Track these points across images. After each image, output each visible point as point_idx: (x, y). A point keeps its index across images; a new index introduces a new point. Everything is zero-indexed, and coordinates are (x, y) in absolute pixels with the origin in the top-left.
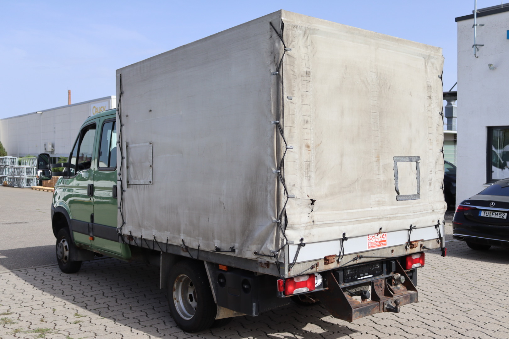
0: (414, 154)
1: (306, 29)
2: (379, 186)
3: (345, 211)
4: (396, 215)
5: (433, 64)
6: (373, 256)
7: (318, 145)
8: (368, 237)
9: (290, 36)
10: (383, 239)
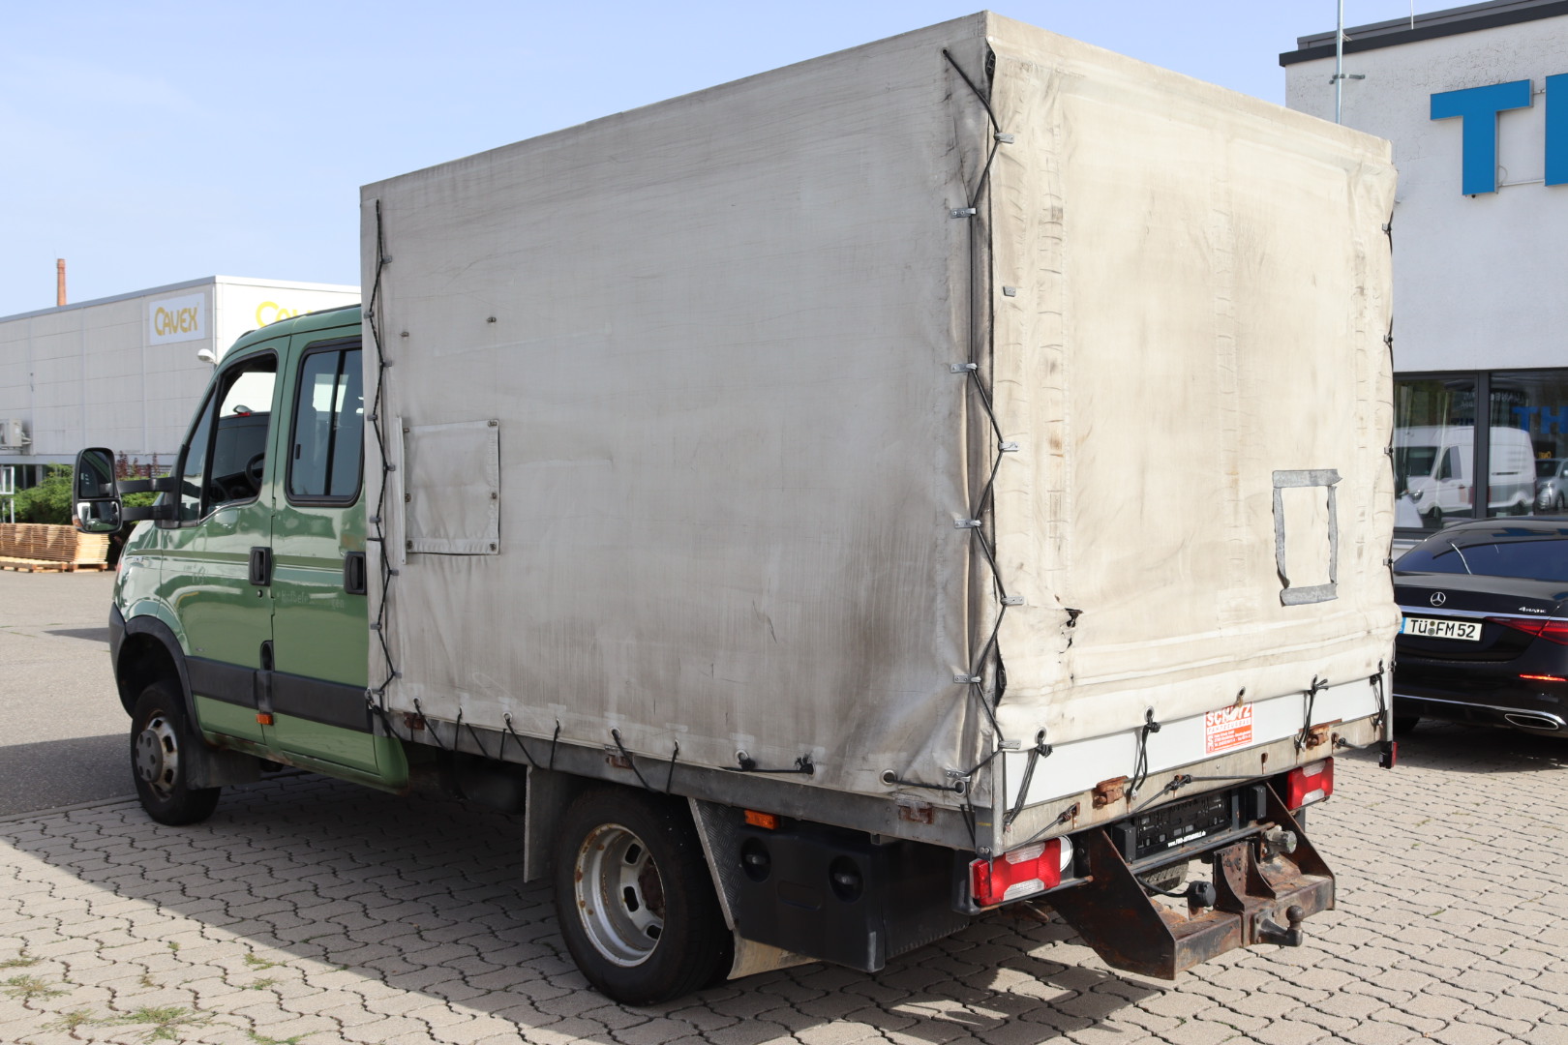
0: (1322, 465)
1: (1051, 75)
2: (1236, 562)
3: (1154, 643)
4: (1282, 650)
5: (1369, 189)
6: (1214, 776)
7: (1084, 439)
8: (1207, 720)
9: (1012, 95)
10: (1244, 723)
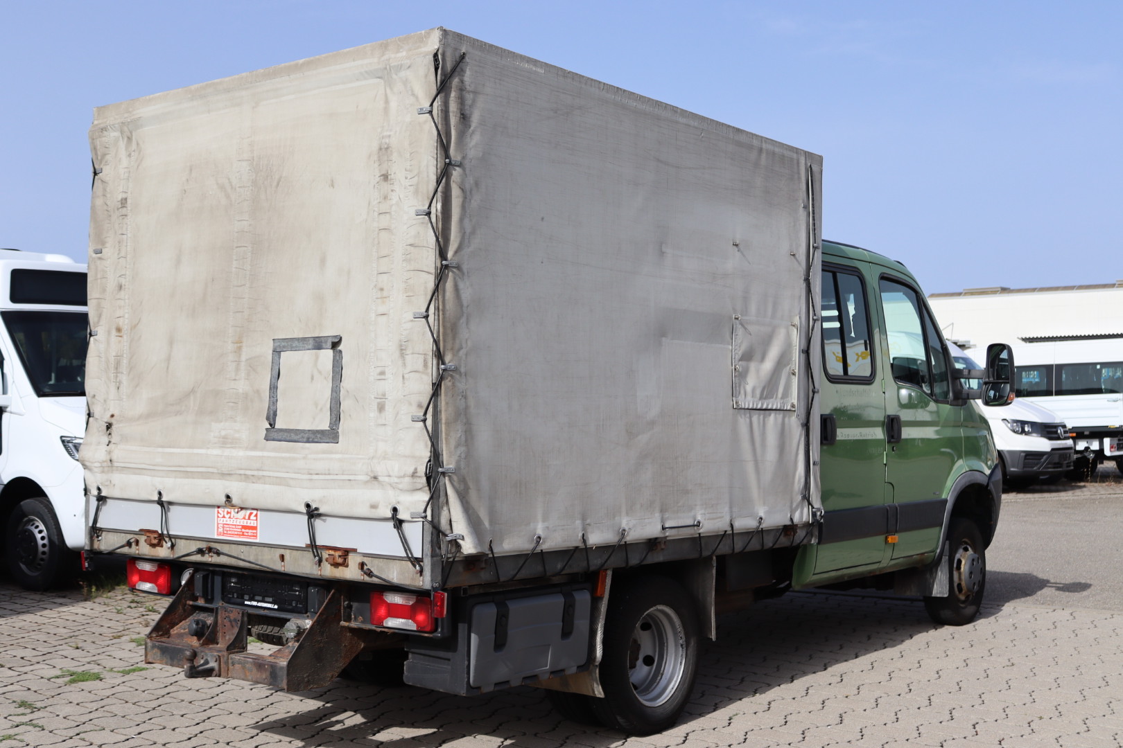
0: (329, 331)
1: (121, 127)
2: (233, 404)
3: (160, 450)
5: (405, 82)
6: (239, 557)
7: (135, 326)
8: (218, 512)
9: (99, 147)
10: (252, 523)
